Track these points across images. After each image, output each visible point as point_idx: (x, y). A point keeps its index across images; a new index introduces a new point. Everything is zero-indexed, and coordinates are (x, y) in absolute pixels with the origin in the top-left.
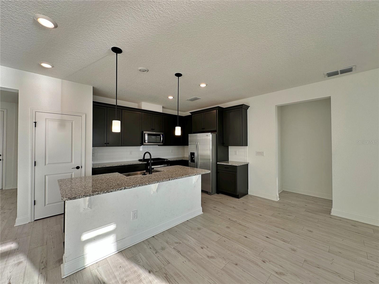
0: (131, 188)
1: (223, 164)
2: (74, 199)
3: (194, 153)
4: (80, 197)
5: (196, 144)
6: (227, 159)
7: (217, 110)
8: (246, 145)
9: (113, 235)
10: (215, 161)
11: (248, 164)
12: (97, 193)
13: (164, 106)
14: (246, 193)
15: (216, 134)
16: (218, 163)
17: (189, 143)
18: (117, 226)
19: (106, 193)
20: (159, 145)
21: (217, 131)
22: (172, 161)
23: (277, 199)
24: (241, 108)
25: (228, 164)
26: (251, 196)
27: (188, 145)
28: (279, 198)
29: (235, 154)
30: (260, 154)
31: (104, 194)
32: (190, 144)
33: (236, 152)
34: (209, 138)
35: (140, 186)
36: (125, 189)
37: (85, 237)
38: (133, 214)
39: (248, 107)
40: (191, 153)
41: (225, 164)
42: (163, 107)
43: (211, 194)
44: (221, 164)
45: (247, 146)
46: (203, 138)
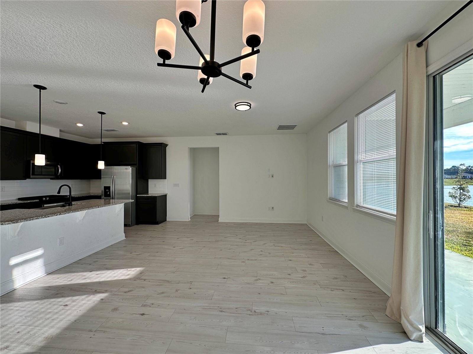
0: (66, 214)
1: (143, 195)
2: (16, 223)
3: (109, 187)
4: (21, 221)
5: (111, 178)
6: (147, 192)
7: (137, 145)
8: (165, 178)
9: (41, 259)
10: (134, 194)
11: (166, 195)
12: (36, 218)
13: (62, 129)
14: (165, 220)
15: (136, 168)
16: (138, 195)
17: (102, 176)
18: (44, 251)
19: (44, 218)
20: (51, 179)
21: (137, 165)
22: (77, 197)
23: (189, 219)
24: (160, 145)
25: (148, 196)
26: (169, 222)
27: (100, 179)
28: (190, 219)
29: (155, 187)
30: (176, 185)
31: (42, 219)
32: (103, 178)
33: (155, 185)
34: (128, 171)
35: (73, 212)
36: (60, 214)
37: (13, 261)
38: (59, 241)
39: (167, 145)
40: (104, 187)
41: (146, 196)
42: (60, 131)
43: (130, 226)
44: (141, 196)
45: (166, 180)
46: (122, 171)
